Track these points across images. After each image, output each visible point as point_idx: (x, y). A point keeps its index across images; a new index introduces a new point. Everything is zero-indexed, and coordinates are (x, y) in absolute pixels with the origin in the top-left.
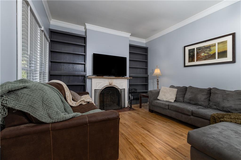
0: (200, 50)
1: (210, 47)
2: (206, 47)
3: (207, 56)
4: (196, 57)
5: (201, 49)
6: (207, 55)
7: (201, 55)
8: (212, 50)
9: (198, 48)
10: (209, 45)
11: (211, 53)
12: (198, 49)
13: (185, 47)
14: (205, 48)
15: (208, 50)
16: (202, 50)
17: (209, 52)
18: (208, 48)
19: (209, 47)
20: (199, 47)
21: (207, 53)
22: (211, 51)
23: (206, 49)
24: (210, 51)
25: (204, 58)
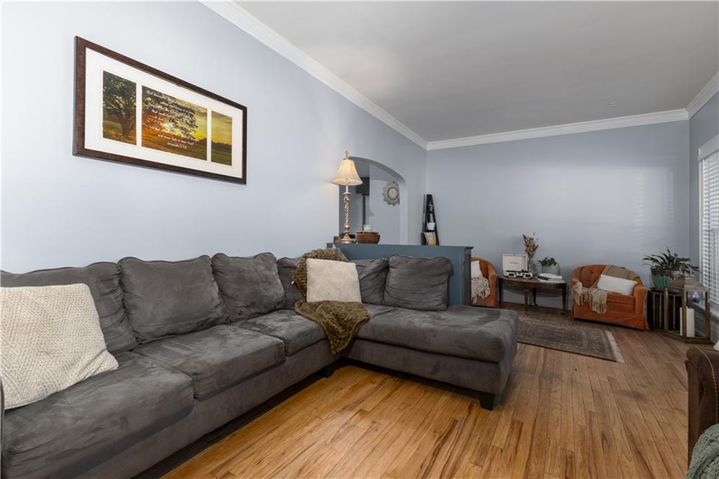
0: (159, 107)
1: (193, 111)
2: (183, 108)
3: (184, 139)
4: (143, 126)
5: (162, 100)
6: (183, 136)
7: (162, 125)
8: (197, 127)
9: (148, 92)
10: (191, 105)
11: (197, 135)
14: (176, 105)
15: (186, 118)
16: (166, 110)
17: (188, 128)
18: (187, 114)
19: (188, 111)
20: (156, 92)
21: (182, 128)
22: (195, 129)
23: (181, 114)
24: (191, 126)
25: (173, 142)
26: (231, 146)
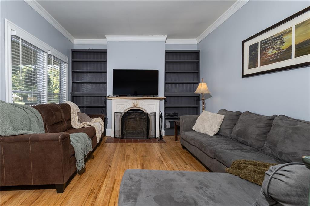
0: (267, 45)
1: (282, 35)
2: (276, 38)
3: (277, 54)
4: (261, 58)
5: (267, 41)
6: (277, 52)
7: (267, 53)
8: (285, 42)
9: (262, 42)
10: (281, 33)
11: (284, 47)
12: (264, 42)
13: (243, 42)
15: (279, 42)
16: (269, 44)
17: (280, 46)
18: (279, 39)
19: (280, 37)
20: (265, 40)
21: (277, 48)
22: (284, 44)
23: (276, 42)
24: (282, 44)
25: (273, 58)
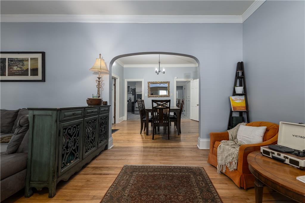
0: (13, 63)
1: (23, 60)
2: (19, 60)
3: (20, 71)
4: (8, 70)
5: (13, 60)
6: (20, 70)
7: (13, 68)
9: (9, 59)
10: (22, 59)
11: (24, 68)
12: (11, 60)
14: (18, 60)
15: (21, 63)
16: (15, 63)
17: (22, 67)
18: (21, 62)
19: (22, 61)
20: (11, 58)
21: (20, 67)
22: (24, 66)
23: (19, 63)
24: (23, 65)
25: (17, 72)
26: (38, 68)
